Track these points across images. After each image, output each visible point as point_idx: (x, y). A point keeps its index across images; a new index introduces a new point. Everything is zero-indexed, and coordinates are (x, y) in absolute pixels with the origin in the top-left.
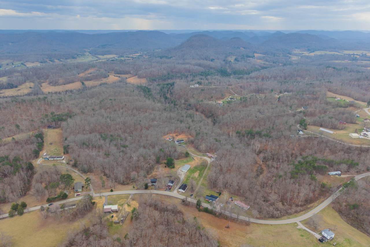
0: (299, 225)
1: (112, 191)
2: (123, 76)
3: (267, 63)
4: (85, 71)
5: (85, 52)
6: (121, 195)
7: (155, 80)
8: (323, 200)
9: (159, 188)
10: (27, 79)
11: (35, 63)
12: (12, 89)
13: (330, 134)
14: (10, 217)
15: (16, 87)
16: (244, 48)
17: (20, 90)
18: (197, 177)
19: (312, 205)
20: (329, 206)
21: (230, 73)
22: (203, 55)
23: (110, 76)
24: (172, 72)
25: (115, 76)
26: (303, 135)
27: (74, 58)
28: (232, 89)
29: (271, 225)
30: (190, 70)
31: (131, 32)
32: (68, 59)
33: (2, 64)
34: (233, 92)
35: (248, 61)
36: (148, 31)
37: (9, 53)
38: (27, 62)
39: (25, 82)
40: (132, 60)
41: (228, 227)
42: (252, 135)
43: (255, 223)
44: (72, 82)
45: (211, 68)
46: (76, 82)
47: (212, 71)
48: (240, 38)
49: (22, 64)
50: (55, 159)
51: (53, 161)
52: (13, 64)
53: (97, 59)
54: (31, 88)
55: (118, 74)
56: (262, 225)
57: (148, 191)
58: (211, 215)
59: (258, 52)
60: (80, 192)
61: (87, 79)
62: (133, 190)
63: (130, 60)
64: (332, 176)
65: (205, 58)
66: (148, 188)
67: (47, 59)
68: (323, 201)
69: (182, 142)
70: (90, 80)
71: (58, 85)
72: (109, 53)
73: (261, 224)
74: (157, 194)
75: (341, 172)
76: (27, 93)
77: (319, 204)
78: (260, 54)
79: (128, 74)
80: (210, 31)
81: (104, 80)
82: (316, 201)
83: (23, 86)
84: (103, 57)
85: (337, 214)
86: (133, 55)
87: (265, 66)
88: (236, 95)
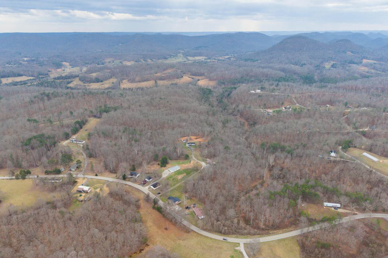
0: (240, 247)
1: (96, 175)
2: (197, 78)
3: (373, 71)
4: (164, 71)
5: (180, 53)
6: (100, 180)
7: (224, 83)
8: (292, 229)
9: (135, 181)
10: (113, 75)
11: (131, 62)
12: (98, 83)
13: (373, 161)
14: (16, 179)
15: (102, 81)
16: (352, 52)
17: (104, 84)
18: (179, 179)
19: (275, 231)
20: (293, 237)
21: (316, 80)
22: (294, 59)
23: (183, 76)
24: (247, 75)
25: (189, 77)
26: (335, 157)
27: (165, 59)
28: (295, 98)
29: (211, 239)
30: (268, 75)
31: (229, 34)
32: (160, 59)
33: (105, 62)
34: (295, 101)
35: (347, 68)
36: (247, 32)
37: (115, 52)
38: (125, 60)
39: (111, 77)
40: (217, 62)
41: (166, 229)
42: (274, 149)
43: (196, 232)
44: (147, 80)
45: (295, 74)
46: (150, 80)
47: (295, 77)
48: (349, 40)
49: (121, 62)
50: (77, 142)
51: (75, 144)
52: (113, 62)
53: (186, 60)
54: (113, 83)
55: (193, 75)
56: (203, 236)
57: (124, 182)
58: (160, 214)
59: (370, 58)
60: (73, 171)
61: (161, 79)
62: (115, 178)
63: (215, 62)
64: (325, 207)
65: (296, 63)
66: (126, 179)
67: (142, 58)
68: (292, 231)
69: (193, 145)
70: (164, 80)
71: (134, 82)
72: (200, 55)
73: (201, 235)
74: (130, 186)
75: (341, 205)
76: (107, 87)
77: (283, 233)
78: (372, 59)
79: (202, 76)
80: (321, 33)
81: (176, 81)
82: (283, 228)
83: (107, 82)
84: (193, 58)
85: (298, 248)
86: (222, 58)
87: (368, 74)
88: (297, 105)
